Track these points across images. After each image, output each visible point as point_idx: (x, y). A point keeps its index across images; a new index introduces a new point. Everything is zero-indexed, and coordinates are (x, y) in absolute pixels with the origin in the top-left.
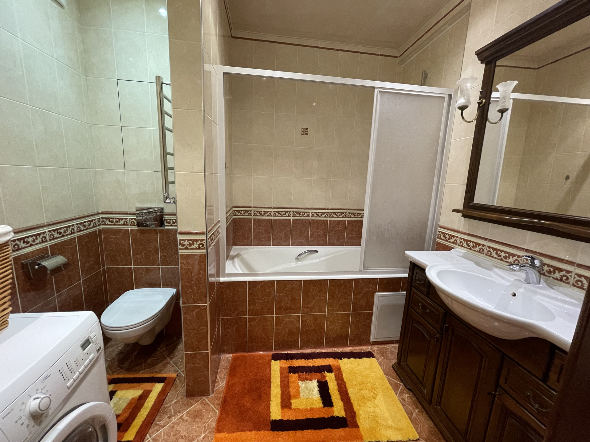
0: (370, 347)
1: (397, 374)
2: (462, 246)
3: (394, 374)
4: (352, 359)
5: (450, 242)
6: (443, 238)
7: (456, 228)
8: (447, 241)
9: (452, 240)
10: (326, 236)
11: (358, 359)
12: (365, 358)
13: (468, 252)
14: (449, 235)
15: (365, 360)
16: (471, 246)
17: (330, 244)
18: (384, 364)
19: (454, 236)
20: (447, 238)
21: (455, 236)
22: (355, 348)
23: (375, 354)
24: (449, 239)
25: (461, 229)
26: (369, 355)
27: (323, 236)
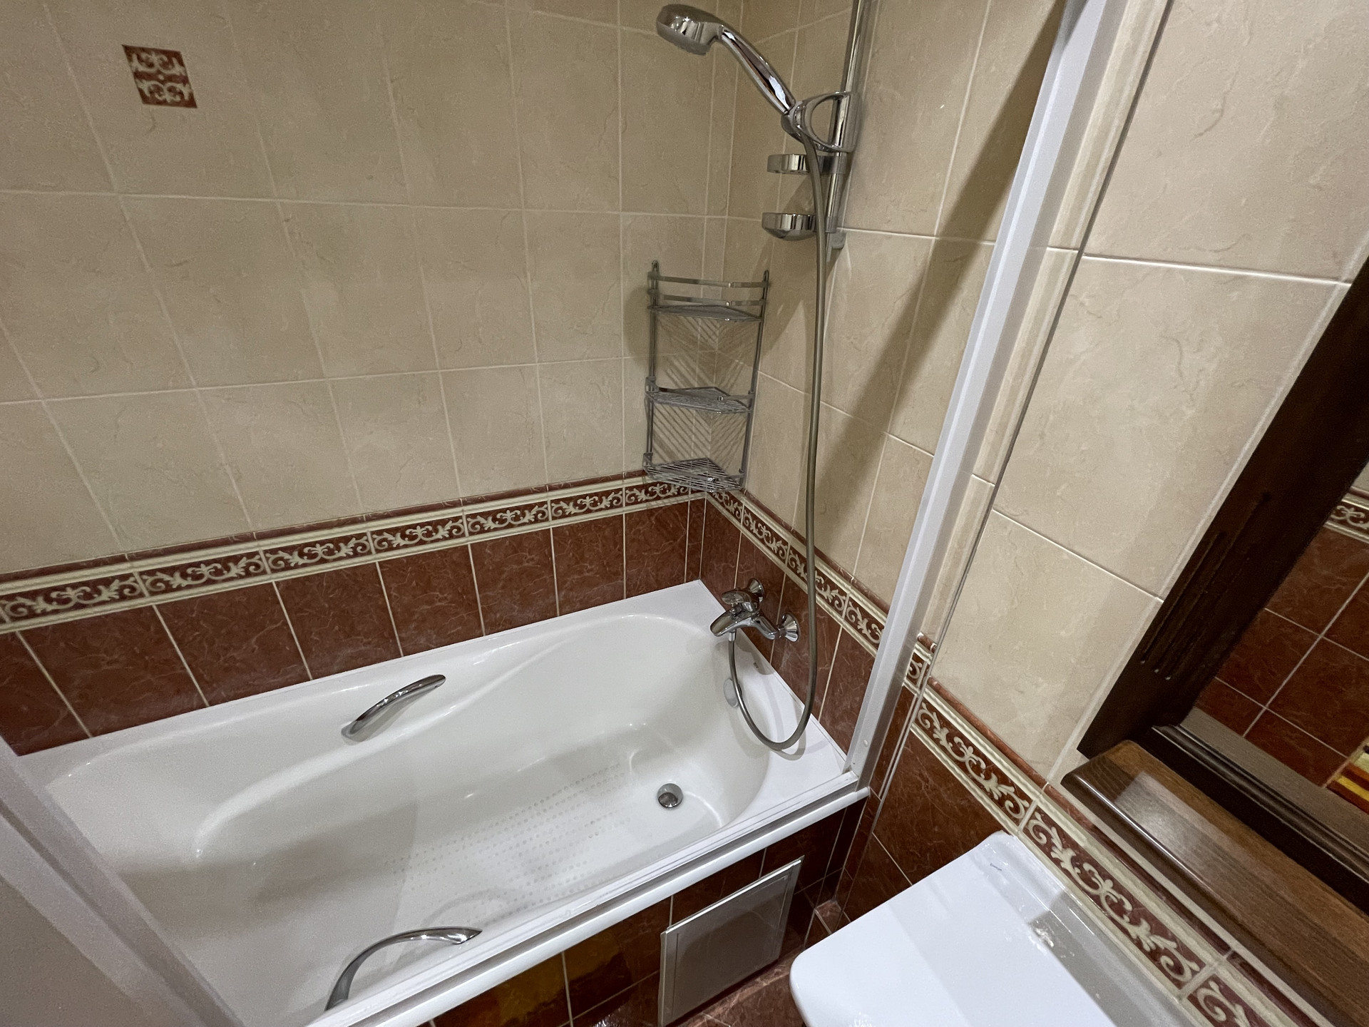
10: (471, 606)
27: (455, 608)
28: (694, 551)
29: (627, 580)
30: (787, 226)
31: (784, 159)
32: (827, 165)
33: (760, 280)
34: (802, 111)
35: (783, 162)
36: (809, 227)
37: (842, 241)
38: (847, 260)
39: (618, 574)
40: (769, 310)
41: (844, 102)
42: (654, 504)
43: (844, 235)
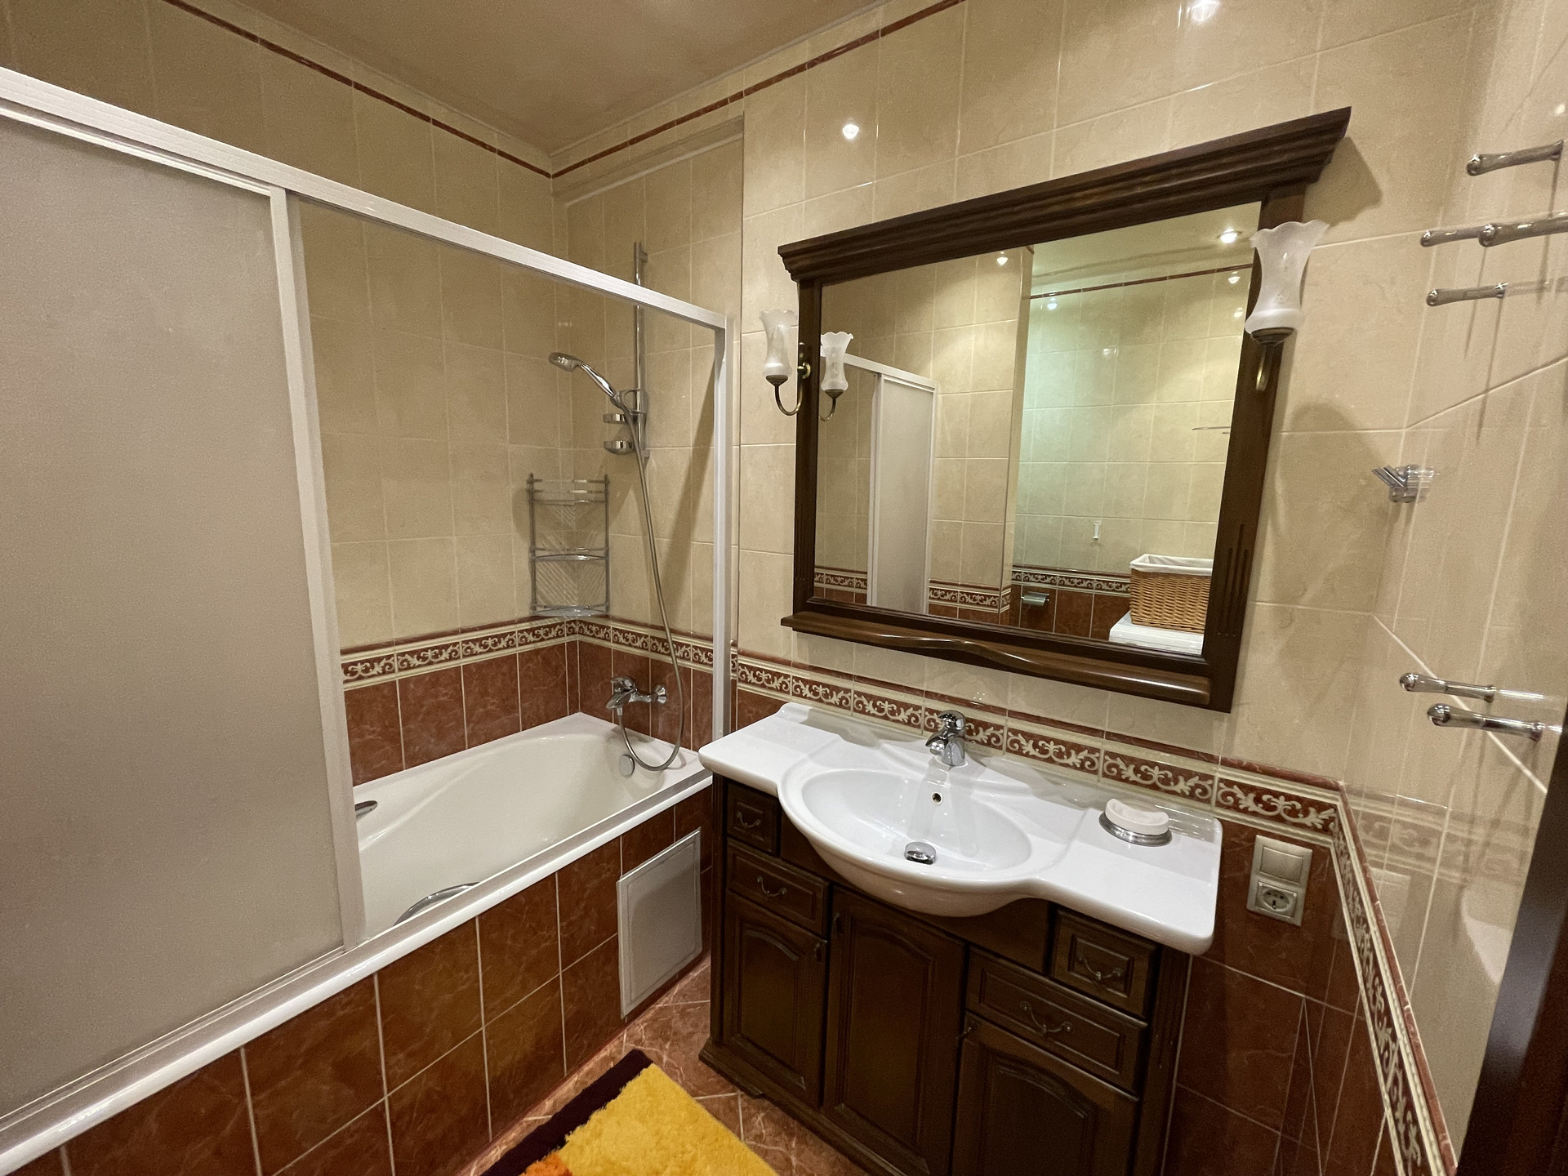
0: (625, 1035)
1: (719, 1072)
2: (800, 696)
3: (713, 1077)
4: (596, 1116)
5: (771, 689)
6: (754, 680)
7: (780, 654)
8: (763, 686)
9: (776, 684)
10: (395, 739)
11: (613, 1101)
12: (630, 1084)
13: (817, 709)
14: (766, 673)
15: (633, 1089)
16: (819, 694)
17: (413, 761)
18: (678, 1064)
19: (779, 675)
20: (763, 679)
21: (783, 674)
22: (586, 1068)
23: (647, 1049)
24: (768, 681)
25: (794, 657)
26: (635, 1063)
27: (382, 741)
28: (573, 688)
29: (522, 714)
30: (619, 446)
31: (612, 416)
32: (635, 419)
33: (603, 479)
34: (620, 396)
35: (612, 417)
36: (630, 447)
37: (649, 454)
38: (653, 463)
39: (514, 707)
40: (610, 496)
41: (638, 393)
42: (540, 645)
43: (649, 451)
